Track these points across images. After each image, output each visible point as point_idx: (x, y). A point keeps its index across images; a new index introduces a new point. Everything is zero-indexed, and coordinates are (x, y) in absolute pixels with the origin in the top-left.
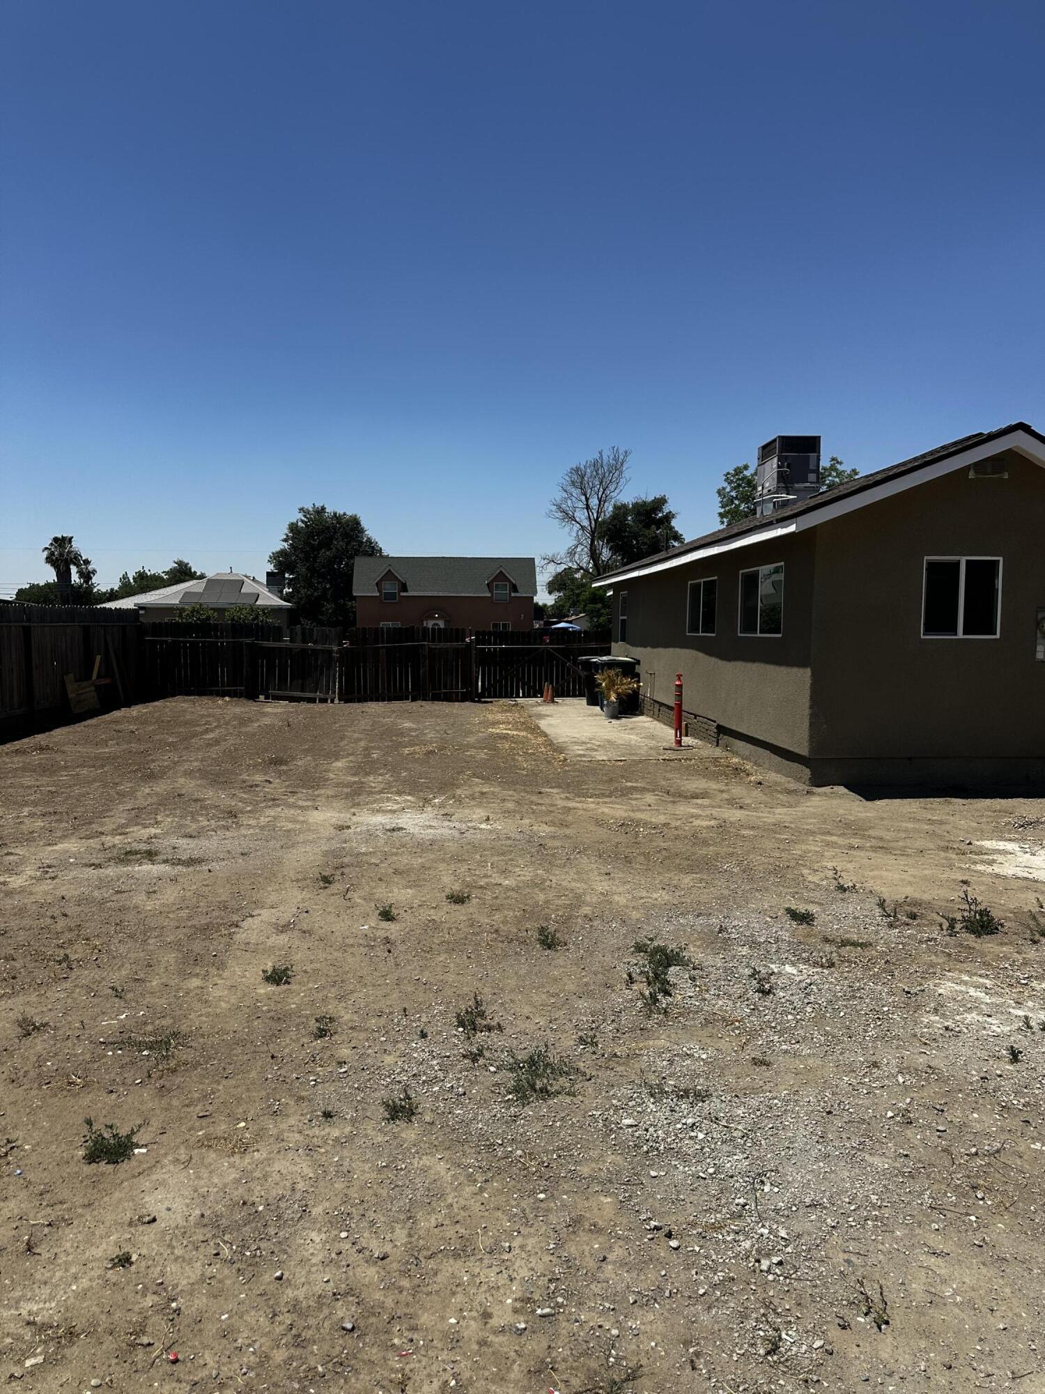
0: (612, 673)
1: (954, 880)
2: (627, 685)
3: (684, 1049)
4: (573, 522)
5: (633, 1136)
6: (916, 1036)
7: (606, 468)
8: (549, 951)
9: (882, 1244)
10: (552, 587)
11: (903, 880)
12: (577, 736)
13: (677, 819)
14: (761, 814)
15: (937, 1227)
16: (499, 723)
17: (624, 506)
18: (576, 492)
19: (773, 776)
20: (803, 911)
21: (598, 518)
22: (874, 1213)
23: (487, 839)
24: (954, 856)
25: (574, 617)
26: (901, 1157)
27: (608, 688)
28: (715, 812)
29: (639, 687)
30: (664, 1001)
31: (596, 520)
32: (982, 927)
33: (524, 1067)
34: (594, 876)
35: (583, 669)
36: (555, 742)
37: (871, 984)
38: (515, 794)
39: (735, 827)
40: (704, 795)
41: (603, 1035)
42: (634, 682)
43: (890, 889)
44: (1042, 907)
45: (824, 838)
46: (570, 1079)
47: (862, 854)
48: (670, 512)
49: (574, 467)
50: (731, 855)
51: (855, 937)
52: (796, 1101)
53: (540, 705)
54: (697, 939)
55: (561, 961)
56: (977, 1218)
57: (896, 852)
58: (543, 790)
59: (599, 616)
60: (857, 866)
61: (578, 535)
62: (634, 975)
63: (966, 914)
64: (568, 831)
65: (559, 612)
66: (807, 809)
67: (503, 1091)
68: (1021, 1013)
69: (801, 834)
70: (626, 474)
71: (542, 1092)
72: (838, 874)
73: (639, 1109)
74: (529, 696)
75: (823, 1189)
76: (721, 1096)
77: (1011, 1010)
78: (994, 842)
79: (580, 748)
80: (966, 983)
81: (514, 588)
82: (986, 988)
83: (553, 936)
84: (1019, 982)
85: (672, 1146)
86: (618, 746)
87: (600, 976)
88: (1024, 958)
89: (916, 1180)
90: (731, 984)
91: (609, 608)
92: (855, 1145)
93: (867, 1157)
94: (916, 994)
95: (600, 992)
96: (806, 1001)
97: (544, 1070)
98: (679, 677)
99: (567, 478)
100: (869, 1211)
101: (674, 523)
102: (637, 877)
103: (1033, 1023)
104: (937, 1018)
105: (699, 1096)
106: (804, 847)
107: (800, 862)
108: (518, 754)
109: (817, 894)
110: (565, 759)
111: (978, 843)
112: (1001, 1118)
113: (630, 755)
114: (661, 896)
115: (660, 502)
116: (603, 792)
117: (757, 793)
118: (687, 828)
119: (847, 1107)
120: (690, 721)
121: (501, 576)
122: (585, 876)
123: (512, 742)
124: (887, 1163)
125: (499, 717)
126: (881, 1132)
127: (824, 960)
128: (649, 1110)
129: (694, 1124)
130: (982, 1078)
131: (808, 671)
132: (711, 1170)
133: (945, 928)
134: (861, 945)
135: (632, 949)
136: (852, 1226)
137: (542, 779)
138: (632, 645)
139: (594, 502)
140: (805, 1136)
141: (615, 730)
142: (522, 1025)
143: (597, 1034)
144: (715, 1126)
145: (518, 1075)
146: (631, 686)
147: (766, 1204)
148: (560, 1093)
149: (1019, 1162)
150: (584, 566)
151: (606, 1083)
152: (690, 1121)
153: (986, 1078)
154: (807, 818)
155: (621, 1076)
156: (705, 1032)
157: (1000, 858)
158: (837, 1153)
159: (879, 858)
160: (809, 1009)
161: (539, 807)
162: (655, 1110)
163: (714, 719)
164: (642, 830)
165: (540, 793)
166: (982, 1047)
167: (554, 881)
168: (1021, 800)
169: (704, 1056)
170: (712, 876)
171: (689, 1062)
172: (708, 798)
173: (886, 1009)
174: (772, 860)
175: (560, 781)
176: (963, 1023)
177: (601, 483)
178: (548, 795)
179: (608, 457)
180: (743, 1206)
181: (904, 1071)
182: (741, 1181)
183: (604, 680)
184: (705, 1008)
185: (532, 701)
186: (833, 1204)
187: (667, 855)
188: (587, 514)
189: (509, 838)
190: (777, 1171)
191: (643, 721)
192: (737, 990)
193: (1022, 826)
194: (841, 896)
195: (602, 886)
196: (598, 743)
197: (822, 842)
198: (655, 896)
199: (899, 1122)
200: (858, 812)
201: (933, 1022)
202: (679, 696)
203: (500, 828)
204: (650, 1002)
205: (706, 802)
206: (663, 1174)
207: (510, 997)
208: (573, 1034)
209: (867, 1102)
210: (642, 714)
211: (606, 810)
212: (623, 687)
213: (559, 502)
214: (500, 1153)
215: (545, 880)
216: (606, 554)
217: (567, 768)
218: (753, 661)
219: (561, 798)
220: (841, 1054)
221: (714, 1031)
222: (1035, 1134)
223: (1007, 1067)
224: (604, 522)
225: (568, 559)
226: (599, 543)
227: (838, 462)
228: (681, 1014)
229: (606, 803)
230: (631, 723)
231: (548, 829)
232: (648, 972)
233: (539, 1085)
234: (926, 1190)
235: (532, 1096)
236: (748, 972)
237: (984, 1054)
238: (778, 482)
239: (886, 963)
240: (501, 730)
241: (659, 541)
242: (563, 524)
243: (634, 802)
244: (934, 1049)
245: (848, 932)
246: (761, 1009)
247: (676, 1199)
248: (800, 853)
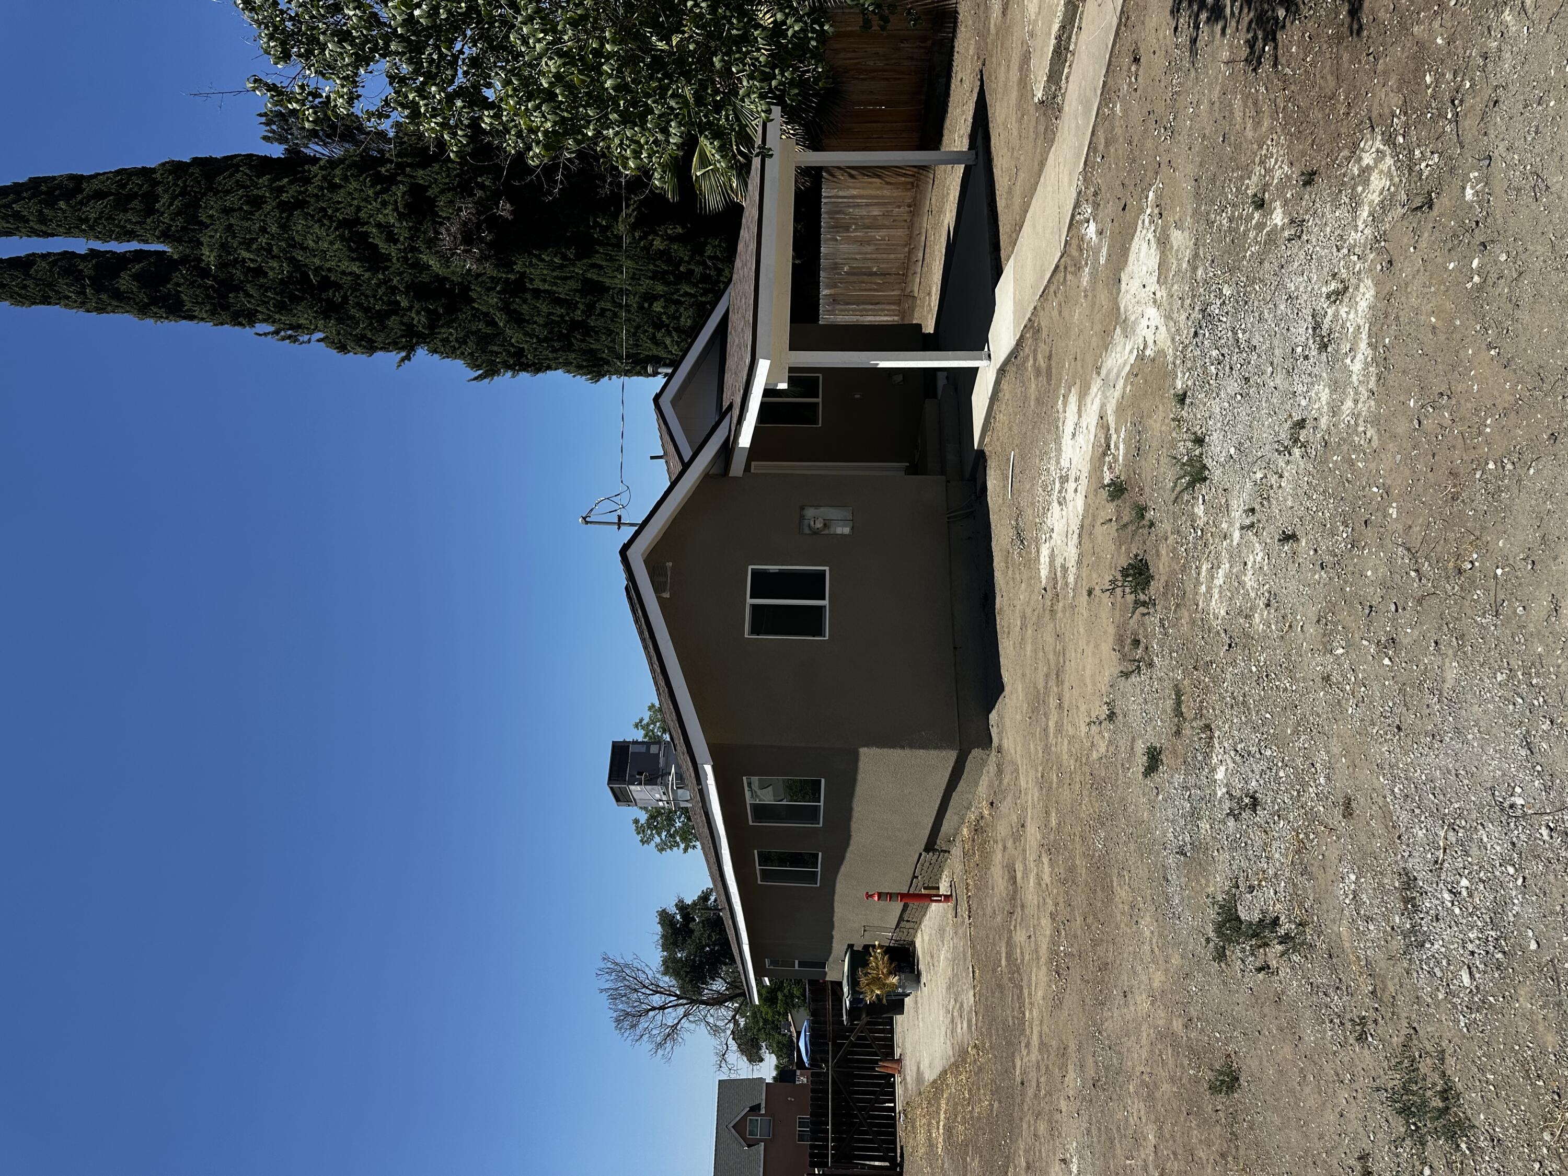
0: (863, 981)
1: (1089, 603)
2: (878, 962)
3: (1347, 901)
4: (679, 1027)
5: (1485, 972)
6: (1282, 637)
7: (620, 984)
8: (1242, 1081)
9: (1559, 666)
10: (754, 1057)
11: (1094, 654)
12: (943, 1029)
13: (1045, 903)
14: (1030, 803)
15: (1521, 608)
16: (930, 1138)
17: (665, 962)
18: (644, 1023)
19: (983, 789)
20: (1145, 758)
21: (676, 995)
22: (1521, 677)
23: (1093, 1164)
24: (1061, 604)
25: (793, 1029)
26: (1440, 649)
27: (883, 986)
28: (1031, 856)
29: (880, 946)
30: (1286, 927)
31: (679, 997)
32: (1140, 574)
33: (1415, 1124)
34: (1129, 1013)
35: (859, 1019)
36: (952, 1060)
37: (1225, 685)
38: (1027, 1119)
39: (1049, 834)
40: (1011, 870)
41: (1348, 1009)
42: (875, 952)
43: (1106, 667)
44: (1111, 520)
45: (1051, 735)
46: (1420, 1057)
47: (1067, 695)
48: (676, 905)
49: (614, 1025)
50: (1083, 839)
51: (1170, 703)
52: (1391, 767)
53: (904, 1079)
54: (1198, 881)
55: (1254, 1064)
56: (1497, 567)
57: (1062, 661)
58: (1018, 1080)
59: (792, 996)
60: (1081, 700)
61: (694, 1022)
62: (1258, 964)
63: (1128, 590)
64: (1072, 1047)
65: (786, 1048)
66: (1019, 753)
67: (1456, 1157)
68: (1237, 535)
69: (1049, 759)
70: (629, 959)
71: (1447, 1099)
72: (1095, 720)
73: (1444, 962)
74: (893, 1094)
75: (1503, 734)
76: (1403, 856)
77: (1235, 543)
78: (1041, 567)
79: (959, 1026)
80: (1209, 589)
81: (755, 1109)
82: (1212, 568)
83: (1221, 1073)
84: (1201, 537)
85: (1488, 920)
86: (955, 975)
87: (1266, 1010)
88: (1172, 533)
89: (1465, 632)
90: (1249, 842)
91: (782, 983)
92: (1436, 699)
93: (1447, 685)
94: (1231, 637)
95: (1286, 1011)
96: (1258, 756)
97: (1414, 1094)
98: (869, 896)
99: (626, 1034)
100: (1519, 682)
101: (689, 901)
102: (1125, 955)
103: (1248, 522)
104: (1256, 615)
105: (1409, 884)
106: (1065, 757)
107: (1084, 760)
108: (971, 1112)
109: (1121, 743)
110: (975, 1046)
111: (1044, 582)
112: (1367, 548)
113: (965, 960)
114: (1147, 926)
115: (665, 918)
116: (1015, 997)
117: (1004, 807)
118: (1055, 891)
119: (1387, 708)
120: (920, 884)
121: (739, 1127)
122: (1131, 1026)
123: (955, 1121)
124: (1451, 663)
125: (921, 1137)
126: (1412, 671)
127: (1204, 736)
128: (1443, 950)
129: (1450, 891)
130: (1323, 568)
131: (863, 751)
132: (1511, 870)
133: (1146, 611)
134: (1179, 695)
135: (1223, 965)
136: (1545, 701)
137: (1004, 1080)
138: (830, 953)
139: (657, 1000)
140: (1437, 756)
141: (934, 978)
142: (1355, 1125)
143: (1348, 1017)
144: (1446, 865)
145: (1429, 1132)
146: (879, 957)
147: (1541, 801)
148: (1444, 1072)
149: (1416, 529)
150: (731, 1013)
151: (1416, 1007)
152: (1447, 896)
153: (1322, 564)
154: (1030, 753)
155: (1401, 986)
156: (1320, 875)
157: (1059, 561)
158: (1451, 719)
159: (1070, 678)
160: (1268, 753)
161: (1042, 1086)
162: (1441, 942)
163: (917, 855)
164: (1062, 948)
165: (1022, 1084)
166: (1284, 570)
167: (1143, 1069)
168: (993, 544)
169: (1353, 877)
170: (1113, 862)
171: (1364, 897)
172: (1014, 864)
173: (1254, 669)
174: (1085, 793)
175: (1005, 1055)
176: (1258, 590)
177: (636, 990)
178: (1024, 1072)
179: (606, 982)
180: (1551, 830)
181: (1329, 647)
182: (1516, 832)
183: (872, 991)
184: (1287, 874)
185: (899, 1090)
186: (1521, 723)
187: (1092, 917)
188: (670, 1010)
189: (1089, 1132)
190: (1492, 788)
191: (922, 943)
192: (1258, 837)
193: (1022, 541)
194: (1120, 718)
195: (1142, 1003)
196: (952, 1001)
197: (1057, 738)
198: (1147, 933)
199: (1395, 652)
200: (1017, 699)
201: (1262, 619)
202: (891, 896)
203: (1075, 1144)
204: (1291, 944)
205: (1019, 867)
206: (1530, 934)
207: (1316, 1140)
208: (1354, 1051)
209: (1376, 687)
210: (913, 943)
211: (1040, 994)
212: (881, 967)
213: (653, 1045)
214: (1554, 1166)
215: (1143, 1081)
216: (719, 986)
217: (987, 1044)
218: (850, 810)
219: (1028, 1054)
220: (1319, 715)
221: (1316, 864)
222: (1379, 514)
223: (1303, 544)
224: (681, 988)
225: (722, 1035)
226: (706, 994)
227: (641, 722)
228: (1301, 905)
229: (1030, 994)
230: (924, 957)
231: (1071, 1075)
232: (1251, 946)
233: (1437, 1103)
234: (1476, 622)
235: (1456, 1114)
236: (1231, 823)
237: (1293, 568)
238: (656, 784)
239: (1197, 670)
240: (939, 1136)
241: (708, 920)
242: (680, 1040)
243: (1027, 957)
244: (1295, 618)
245: (1164, 711)
246: (1277, 807)
247: (1563, 915)
248: (1072, 762)
